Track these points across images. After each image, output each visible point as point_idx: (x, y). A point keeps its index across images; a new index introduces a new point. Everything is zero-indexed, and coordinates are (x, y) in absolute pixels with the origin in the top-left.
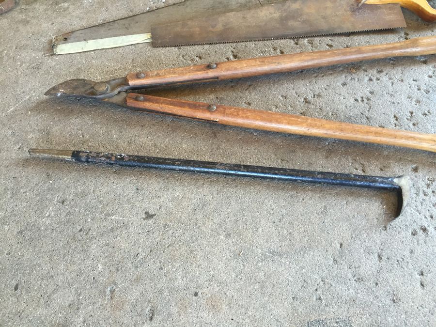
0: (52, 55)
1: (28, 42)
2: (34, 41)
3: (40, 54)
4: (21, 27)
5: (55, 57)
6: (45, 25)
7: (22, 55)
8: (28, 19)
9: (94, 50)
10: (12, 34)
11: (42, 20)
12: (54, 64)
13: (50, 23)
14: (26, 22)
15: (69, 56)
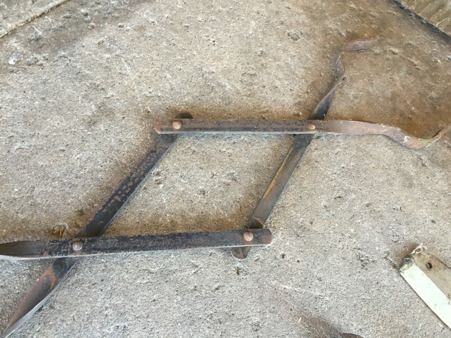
0: (394, 267)
1: (386, 214)
2: (394, 220)
3: (384, 248)
4: (398, 182)
5: (395, 274)
6: (424, 213)
7: (366, 225)
8: (415, 182)
9: (445, 324)
10: (381, 180)
11: (427, 202)
12: (386, 282)
13: (432, 218)
14: (409, 184)
15: (411, 294)
